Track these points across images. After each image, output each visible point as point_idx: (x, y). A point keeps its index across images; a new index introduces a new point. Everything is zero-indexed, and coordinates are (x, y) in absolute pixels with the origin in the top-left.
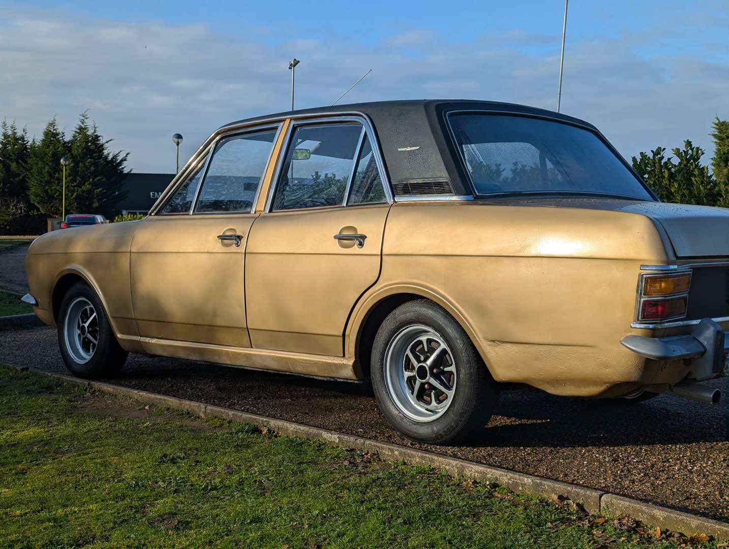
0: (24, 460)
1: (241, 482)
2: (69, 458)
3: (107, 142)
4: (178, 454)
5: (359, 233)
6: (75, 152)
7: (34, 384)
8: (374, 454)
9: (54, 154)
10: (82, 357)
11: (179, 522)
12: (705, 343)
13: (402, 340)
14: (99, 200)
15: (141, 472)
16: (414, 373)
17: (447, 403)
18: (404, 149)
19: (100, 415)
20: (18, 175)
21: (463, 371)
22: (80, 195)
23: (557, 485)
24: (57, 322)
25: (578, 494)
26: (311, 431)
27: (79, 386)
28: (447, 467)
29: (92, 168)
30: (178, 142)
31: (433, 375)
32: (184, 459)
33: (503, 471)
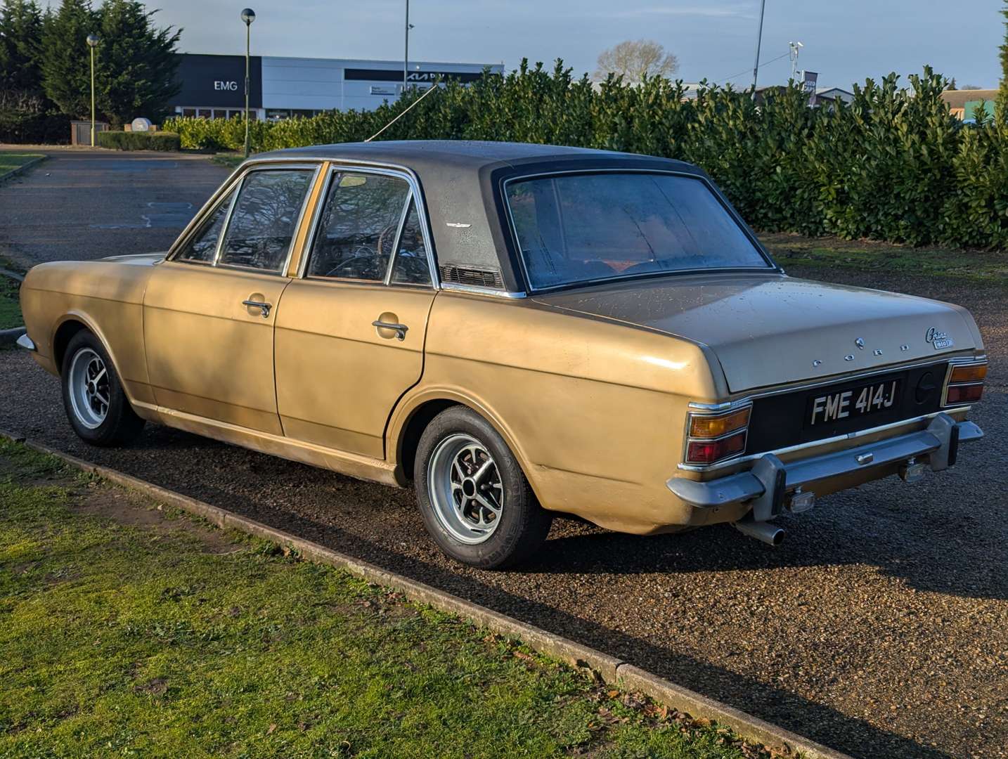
0: (11, 590)
1: (246, 631)
2: (62, 590)
3: (151, 13)
4: (183, 588)
5: (400, 323)
6: (107, 28)
7: (30, 464)
8: (400, 594)
9: (78, 31)
10: (91, 419)
11: (168, 690)
12: (764, 483)
13: (448, 448)
14: (142, 96)
15: (139, 612)
16: (461, 487)
17: (495, 523)
18: (453, 225)
19: (102, 519)
20: (29, 59)
21: (510, 493)
22: (116, 89)
23: (577, 650)
24: (60, 370)
25: (596, 661)
26: (336, 558)
27: (83, 472)
28: (473, 617)
29: (131, 51)
30: (249, 20)
31: (479, 491)
32: (188, 594)
33: (526, 628)
